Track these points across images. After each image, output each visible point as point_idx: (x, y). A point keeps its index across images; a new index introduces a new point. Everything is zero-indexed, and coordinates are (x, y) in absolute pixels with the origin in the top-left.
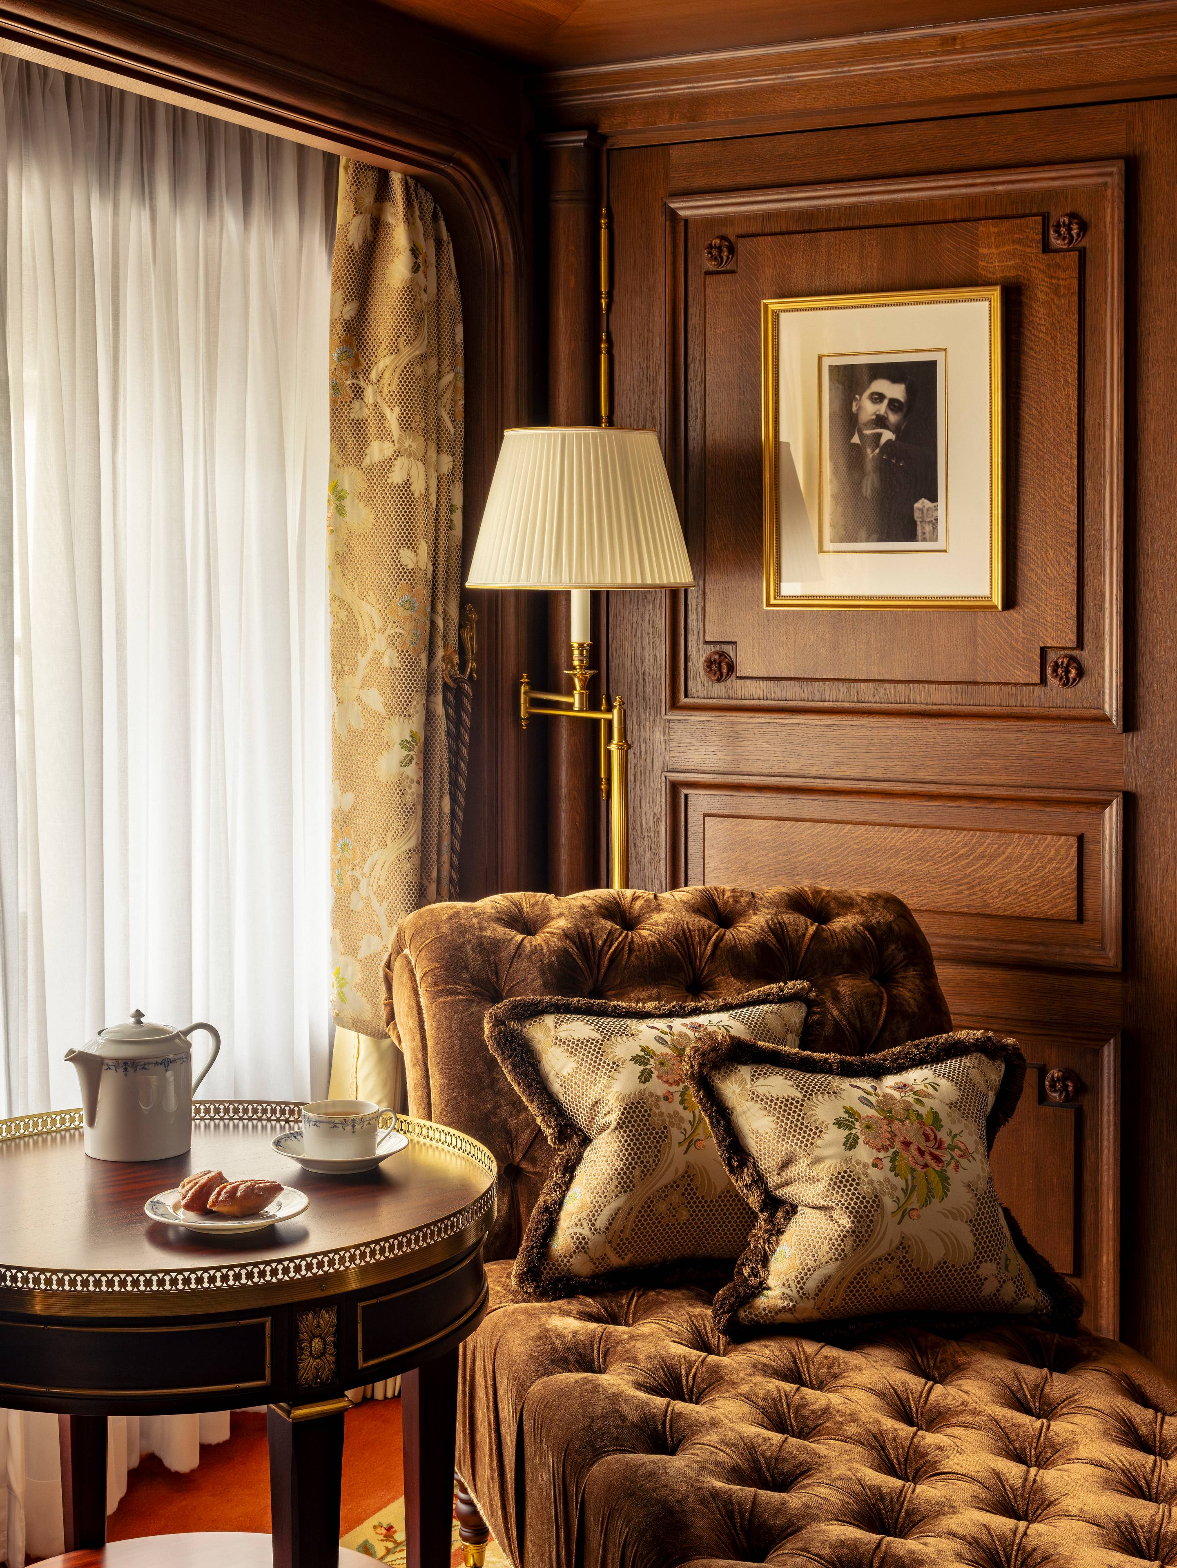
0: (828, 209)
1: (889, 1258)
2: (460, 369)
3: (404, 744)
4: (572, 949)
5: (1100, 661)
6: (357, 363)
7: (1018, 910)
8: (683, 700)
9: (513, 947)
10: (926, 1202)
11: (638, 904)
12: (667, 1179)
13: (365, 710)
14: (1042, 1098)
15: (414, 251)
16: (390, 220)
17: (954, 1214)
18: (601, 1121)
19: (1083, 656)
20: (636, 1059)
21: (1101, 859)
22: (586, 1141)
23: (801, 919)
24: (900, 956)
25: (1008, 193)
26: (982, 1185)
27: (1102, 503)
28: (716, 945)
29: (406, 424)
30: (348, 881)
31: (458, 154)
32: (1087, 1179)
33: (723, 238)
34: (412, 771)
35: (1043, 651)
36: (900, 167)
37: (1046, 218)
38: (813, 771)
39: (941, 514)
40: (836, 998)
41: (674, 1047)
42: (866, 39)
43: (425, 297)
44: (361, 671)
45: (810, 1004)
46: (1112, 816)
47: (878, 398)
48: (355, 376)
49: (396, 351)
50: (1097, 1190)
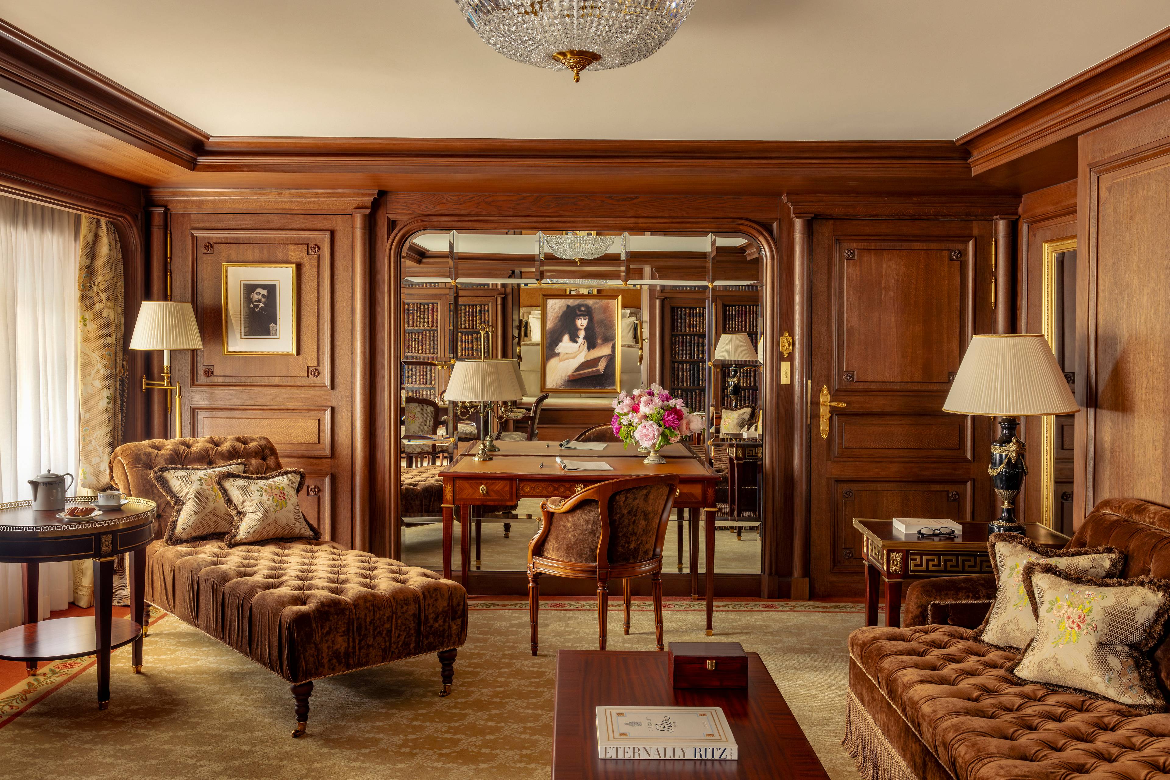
0: (243, 237)
1: (272, 523)
2: (123, 280)
3: (108, 397)
4: (173, 453)
5: (324, 370)
6: (91, 279)
7: (301, 441)
8: (196, 383)
9: (155, 454)
10: (282, 509)
11: (191, 441)
12: (209, 510)
13: (94, 387)
14: (308, 494)
15: (110, 244)
16: (101, 234)
17: (289, 511)
18: (188, 497)
19: (320, 369)
20: (198, 480)
21: (325, 426)
22: (184, 503)
23: (240, 444)
24: (269, 453)
25: (297, 237)
26: (296, 504)
27: (324, 326)
28: (216, 452)
29: (107, 298)
30: (87, 441)
31: (124, 215)
32: (321, 516)
33: (209, 243)
34: (110, 406)
35: (308, 368)
36: (265, 227)
37: (308, 245)
38: (239, 403)
39: (278, 328)
40: (251, 464)
41: (209, 476)
42: (255, 190)
43: (113, 259)
44: (92, 376)
45: (245, 465)
46: (328, 414)
47: (259, 294)
48: (90, 283)
49: (104, 275)
50: (324, 519)
